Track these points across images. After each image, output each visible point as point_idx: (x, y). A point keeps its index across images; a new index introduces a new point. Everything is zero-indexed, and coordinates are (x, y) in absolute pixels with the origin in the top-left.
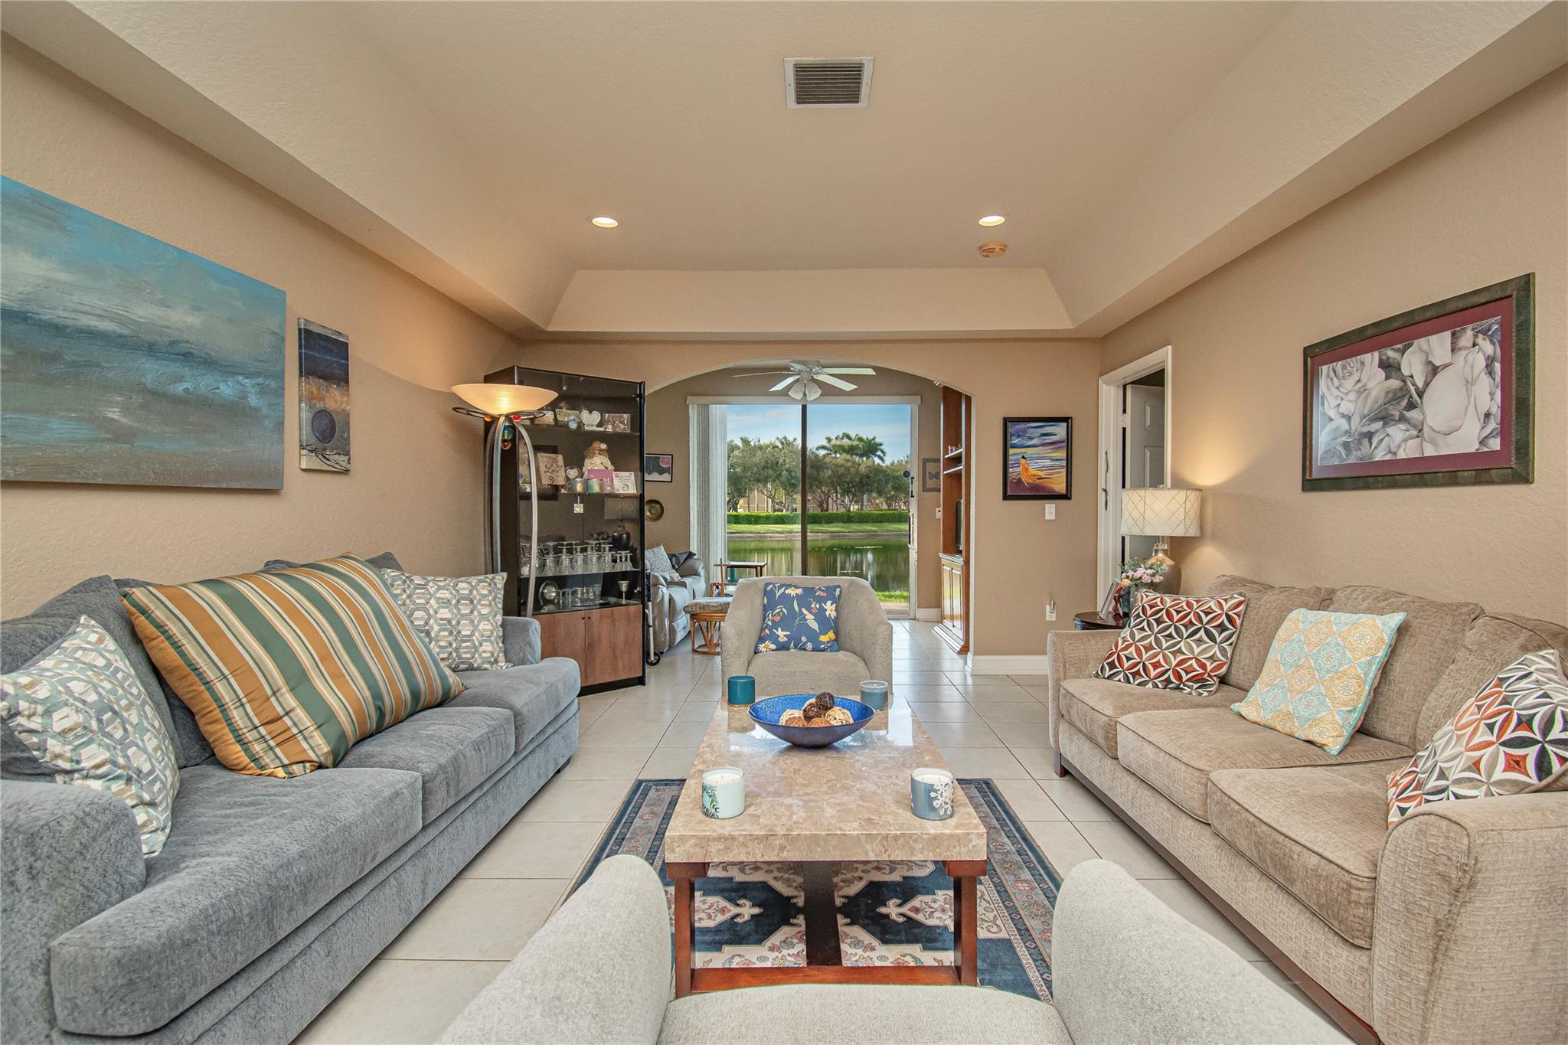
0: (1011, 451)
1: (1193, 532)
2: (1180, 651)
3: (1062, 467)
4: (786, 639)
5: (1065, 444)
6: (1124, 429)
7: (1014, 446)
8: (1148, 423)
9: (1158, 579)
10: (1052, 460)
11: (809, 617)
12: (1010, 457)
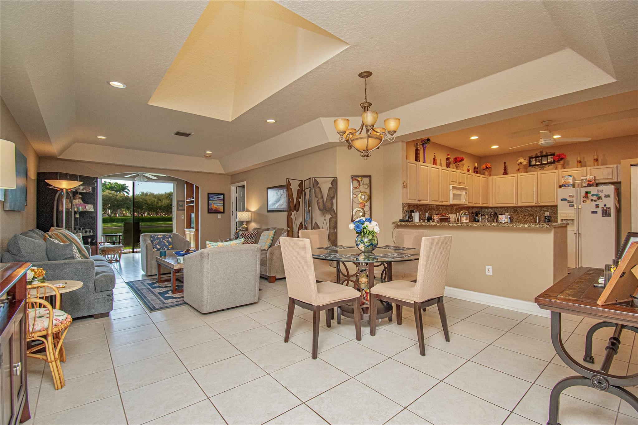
0: (210, 201)
1: (250, 220)
2: (247, 241)
3: (222, 206)
4: (160, 248)
5: (223, 200)
6: (236, 197)
7: (211, 200)
8: (242, 196)
9: (244, 229)
10: (220, 204)
11: (165, 242)
12: (210, 203)
